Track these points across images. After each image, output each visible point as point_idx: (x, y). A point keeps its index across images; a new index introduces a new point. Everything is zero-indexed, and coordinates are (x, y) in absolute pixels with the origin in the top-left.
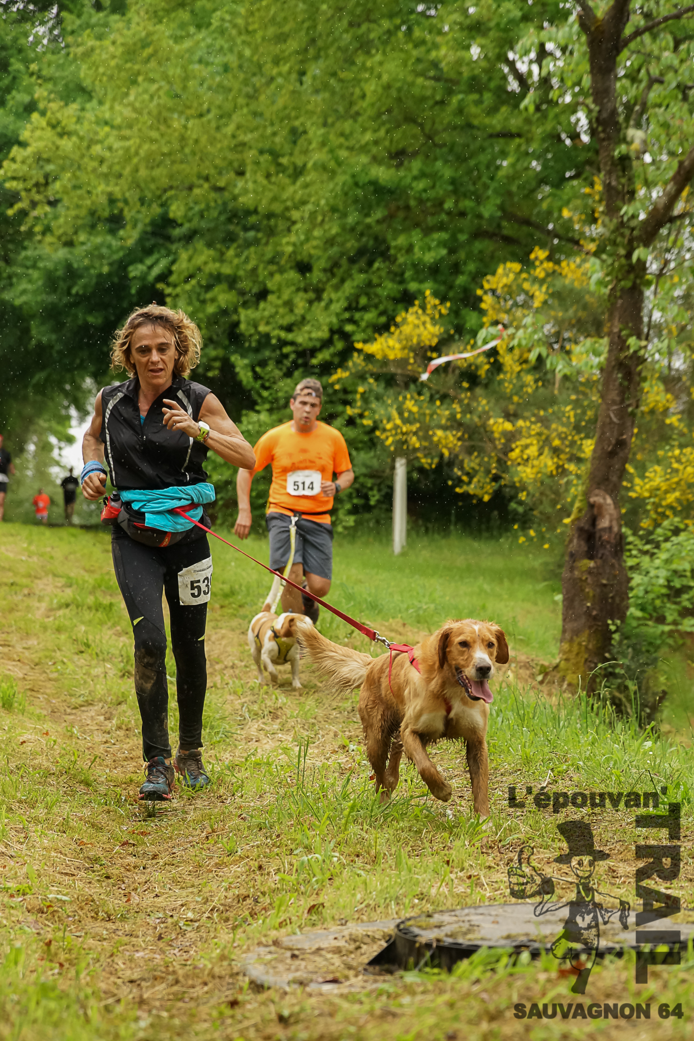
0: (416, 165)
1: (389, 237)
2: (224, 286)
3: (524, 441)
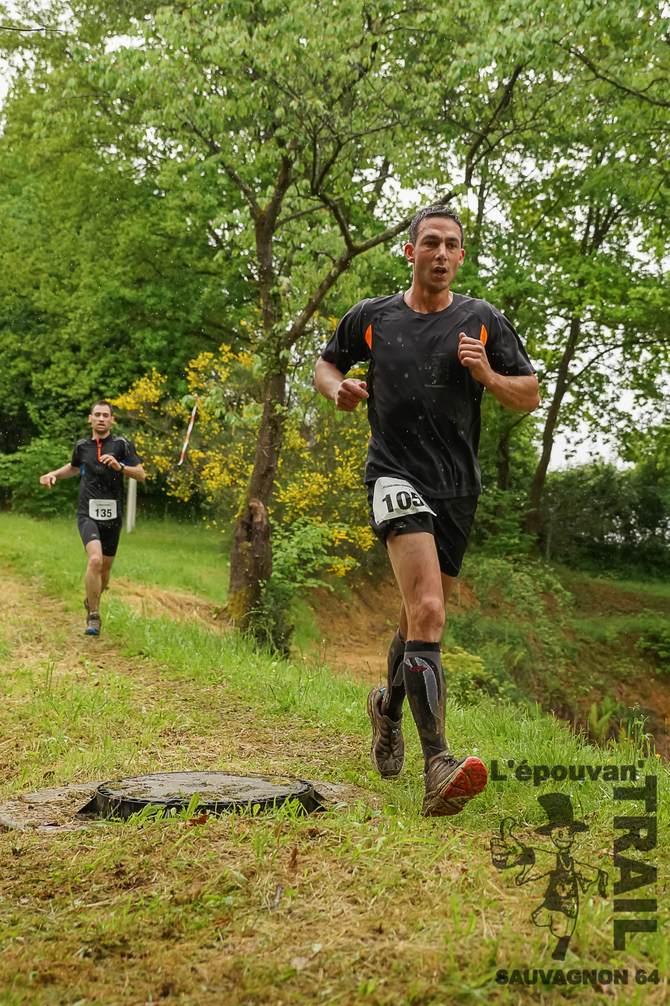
0: (149, 289)
1: (130, 332)
2: (22, 358)
3: (212, 464)
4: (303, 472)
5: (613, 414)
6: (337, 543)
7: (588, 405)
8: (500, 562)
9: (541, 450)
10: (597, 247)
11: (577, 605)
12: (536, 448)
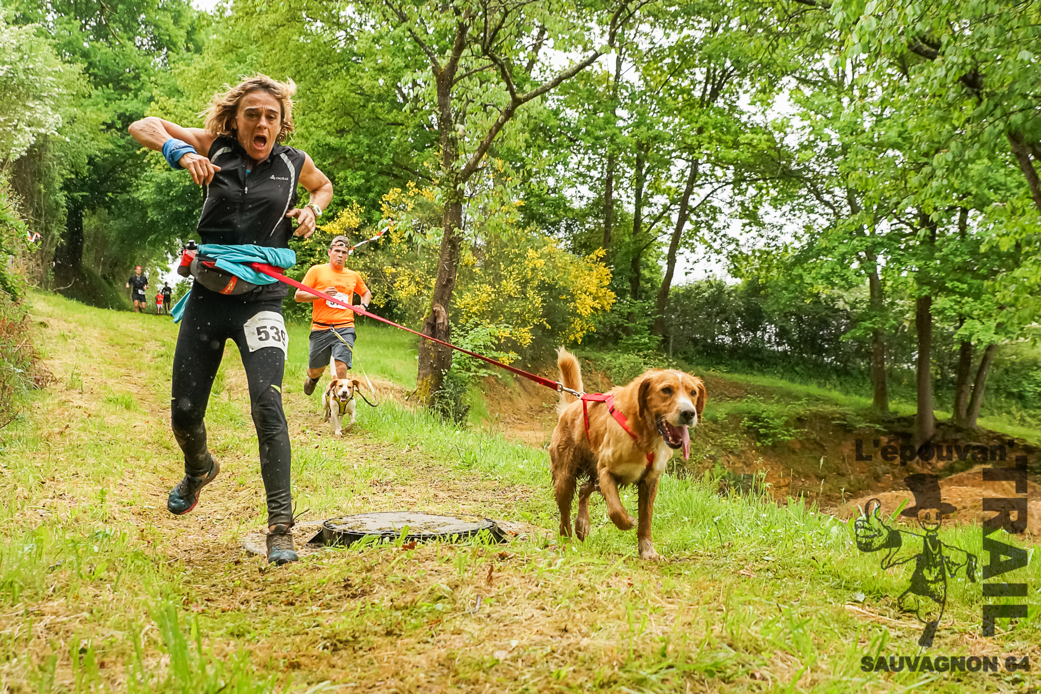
0: (350, 137)
3: (401, 278)
4: (475, 283)
5: (724, 239)
6: (503, 340)
7: (704, 231)
8: (633, 357)
9: (665, 268)
10: (713, 102)
12: (661, 267)
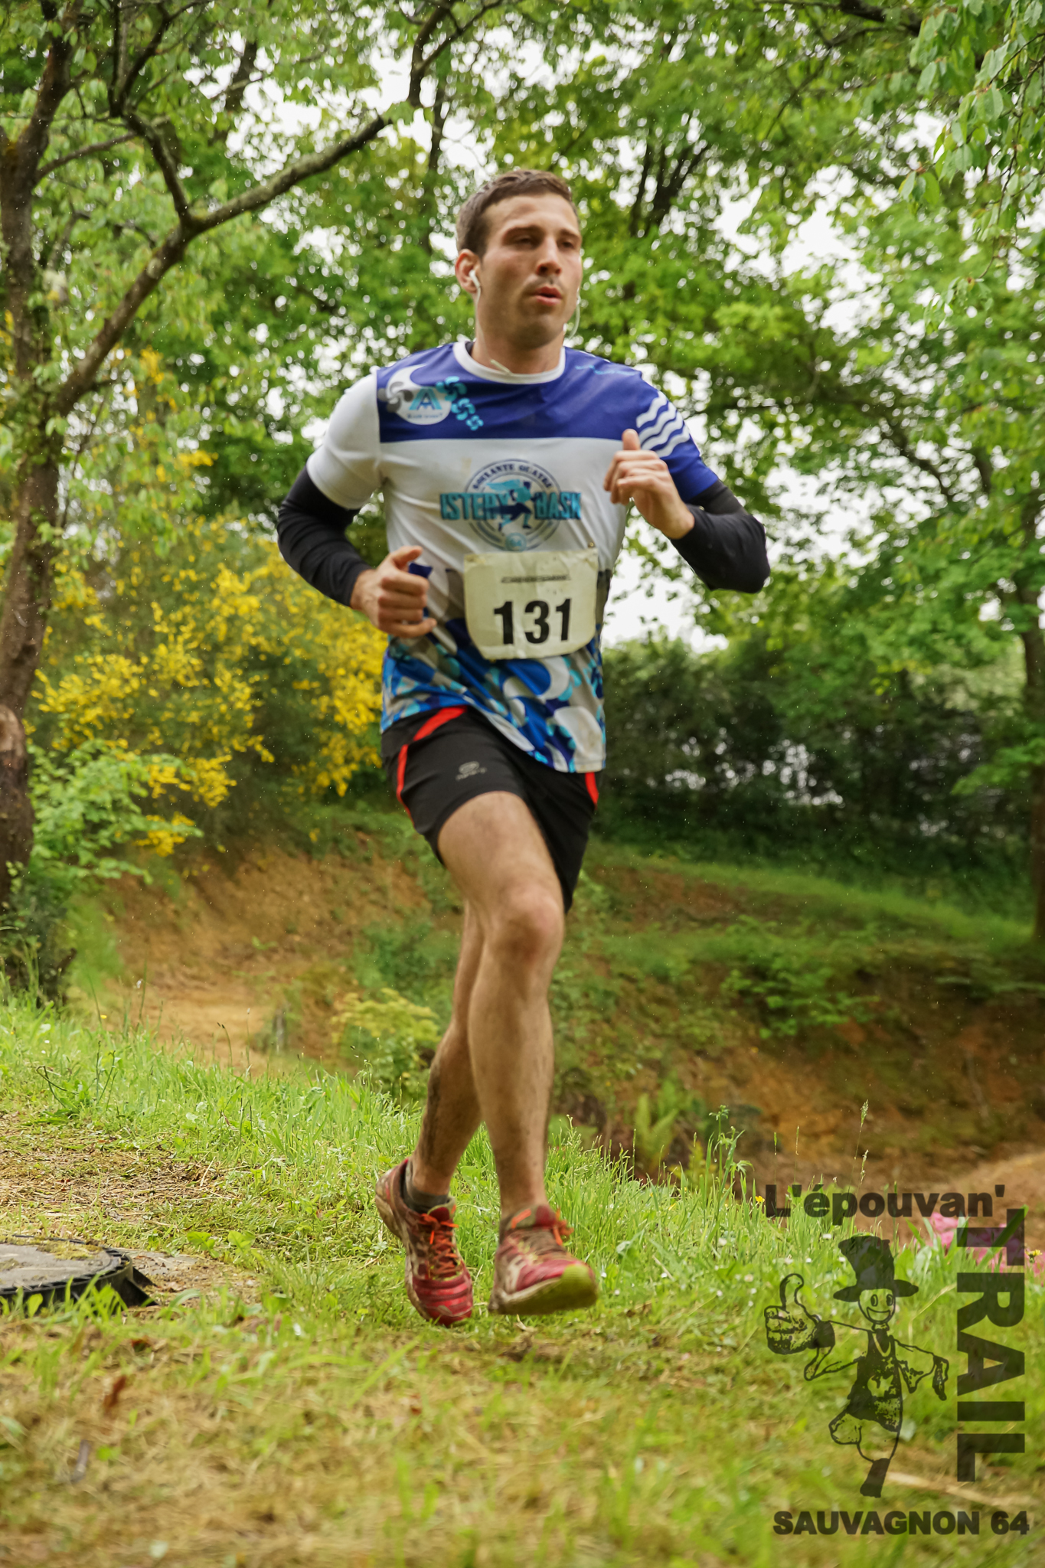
4: (92, 653)
6: (158, 791)
10: (659, 222)
11: (615, 908)
